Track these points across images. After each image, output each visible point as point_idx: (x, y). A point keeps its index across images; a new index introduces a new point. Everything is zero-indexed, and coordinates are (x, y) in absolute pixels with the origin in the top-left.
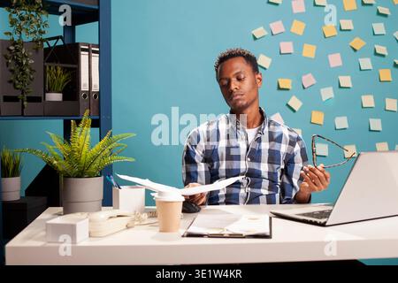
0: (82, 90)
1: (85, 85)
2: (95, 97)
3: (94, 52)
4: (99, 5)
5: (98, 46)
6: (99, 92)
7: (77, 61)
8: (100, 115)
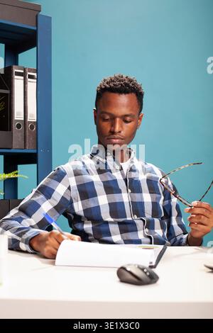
0: (16, 119)
1: (18, 114)
2: (32, 127)
3: (31, 77)
4: (37, 26)
5: (36, 71)
6: (36, 123)
7: (10, 86)
8: (37, 149)
